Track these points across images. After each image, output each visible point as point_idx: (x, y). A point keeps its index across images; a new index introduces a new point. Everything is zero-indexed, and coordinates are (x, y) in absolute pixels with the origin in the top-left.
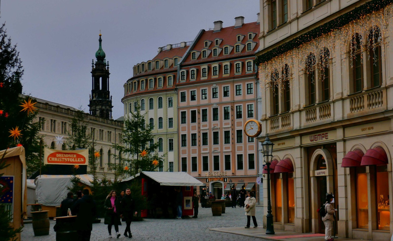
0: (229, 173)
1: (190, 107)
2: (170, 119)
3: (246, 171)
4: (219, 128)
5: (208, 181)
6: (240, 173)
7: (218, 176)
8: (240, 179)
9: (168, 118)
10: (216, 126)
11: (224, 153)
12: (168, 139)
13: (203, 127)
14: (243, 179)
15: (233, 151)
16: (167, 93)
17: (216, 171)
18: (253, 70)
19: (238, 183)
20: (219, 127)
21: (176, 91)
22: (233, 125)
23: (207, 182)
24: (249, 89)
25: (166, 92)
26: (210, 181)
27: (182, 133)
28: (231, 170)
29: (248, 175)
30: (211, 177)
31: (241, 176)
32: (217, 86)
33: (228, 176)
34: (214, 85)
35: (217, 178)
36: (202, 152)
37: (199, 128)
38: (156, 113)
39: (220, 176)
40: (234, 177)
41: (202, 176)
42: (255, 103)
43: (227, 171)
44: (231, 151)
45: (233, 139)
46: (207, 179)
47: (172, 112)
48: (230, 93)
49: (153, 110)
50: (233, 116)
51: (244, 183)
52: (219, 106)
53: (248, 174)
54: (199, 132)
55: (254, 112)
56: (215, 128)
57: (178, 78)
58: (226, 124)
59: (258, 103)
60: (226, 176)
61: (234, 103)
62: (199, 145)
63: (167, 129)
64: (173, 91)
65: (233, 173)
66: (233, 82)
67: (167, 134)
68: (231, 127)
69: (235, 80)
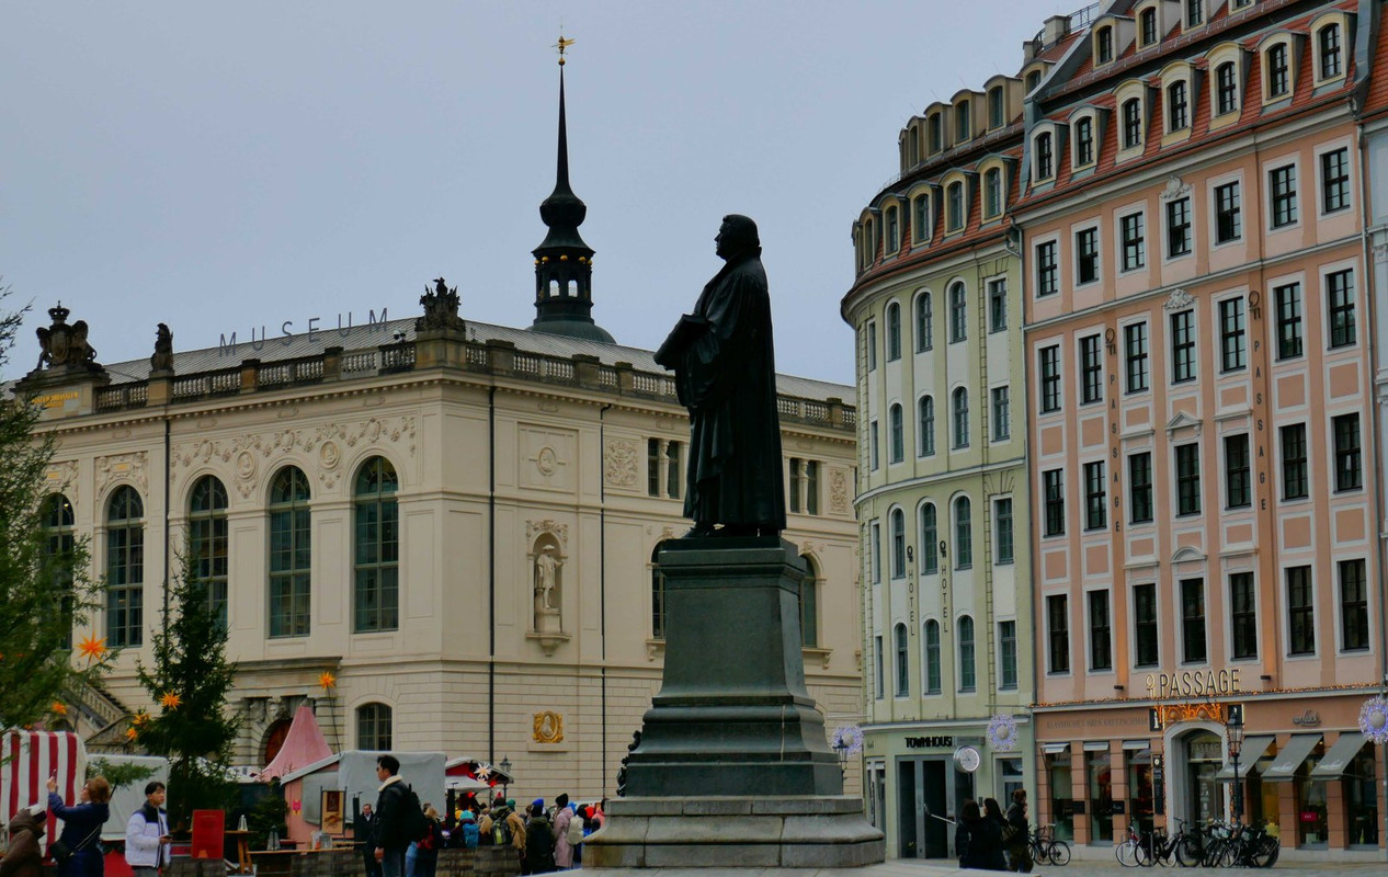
0: (1248, 676)
1: (1079, 318)
2: (997, 391)
3: (1329, 662)
4: (1201, 423)
5: (1160, 725)
6: (1301, 675)
7: (1200, 696)
8: (1300, 712)
9: (991, 386)
10: (1184, 412)
11: (1224, 563)
12: (992, 503)
13: (1130, 422)
14: (1317, 709)
15: (1269, 551)
16: (980, 255)
17: (1192, 668)
18: (1349, 71)
19: (1293, 735)
20: (1200, 416)
21: (1016, 240)
22: (1262, 398)
23: (1152, 728)
24: (1332, 182)
25: (976, 251)
26: (1168, 724)
27: (1045, 463)
28: (1258, 661)
29: (1341, 688)
30: (1173, 698)
31: (1304, 690)
32: (1185, 186)
33: (1244, 694)
34: (1173, 185)
35: (1193, 705)
36: (1131, 561)
37: (1114, 428)
38: (944, 371)
39: (1207, 696)
40: (1273, 700)
41: (1131, 696)
42: (1361, 262)
43: (1240, 665)
44: (1257, 551)
45: (1262, 478)
46: (1152, 710)
47: (1005, 359)
48: (1242, 222)
49: (932, 352)
50: (1260, 348)
51: (1321, 733)
52: (1197, 300)
53: (1341, 680)
54: (1115, 453)
55: (1358, 314)
56: (1184, 423)
57: (1023, 171)
58: (1230, 398)
59: (1377, 260)
60: (1236, 693)
61: (1266, 274)
62: (1117, 527)
63: (985, 448)
64: (1000, 243)
65: (1267, 678)
66: (1258, 152)
67: (984, 474)
68: (1251, 412)
69: (1261, 138)
